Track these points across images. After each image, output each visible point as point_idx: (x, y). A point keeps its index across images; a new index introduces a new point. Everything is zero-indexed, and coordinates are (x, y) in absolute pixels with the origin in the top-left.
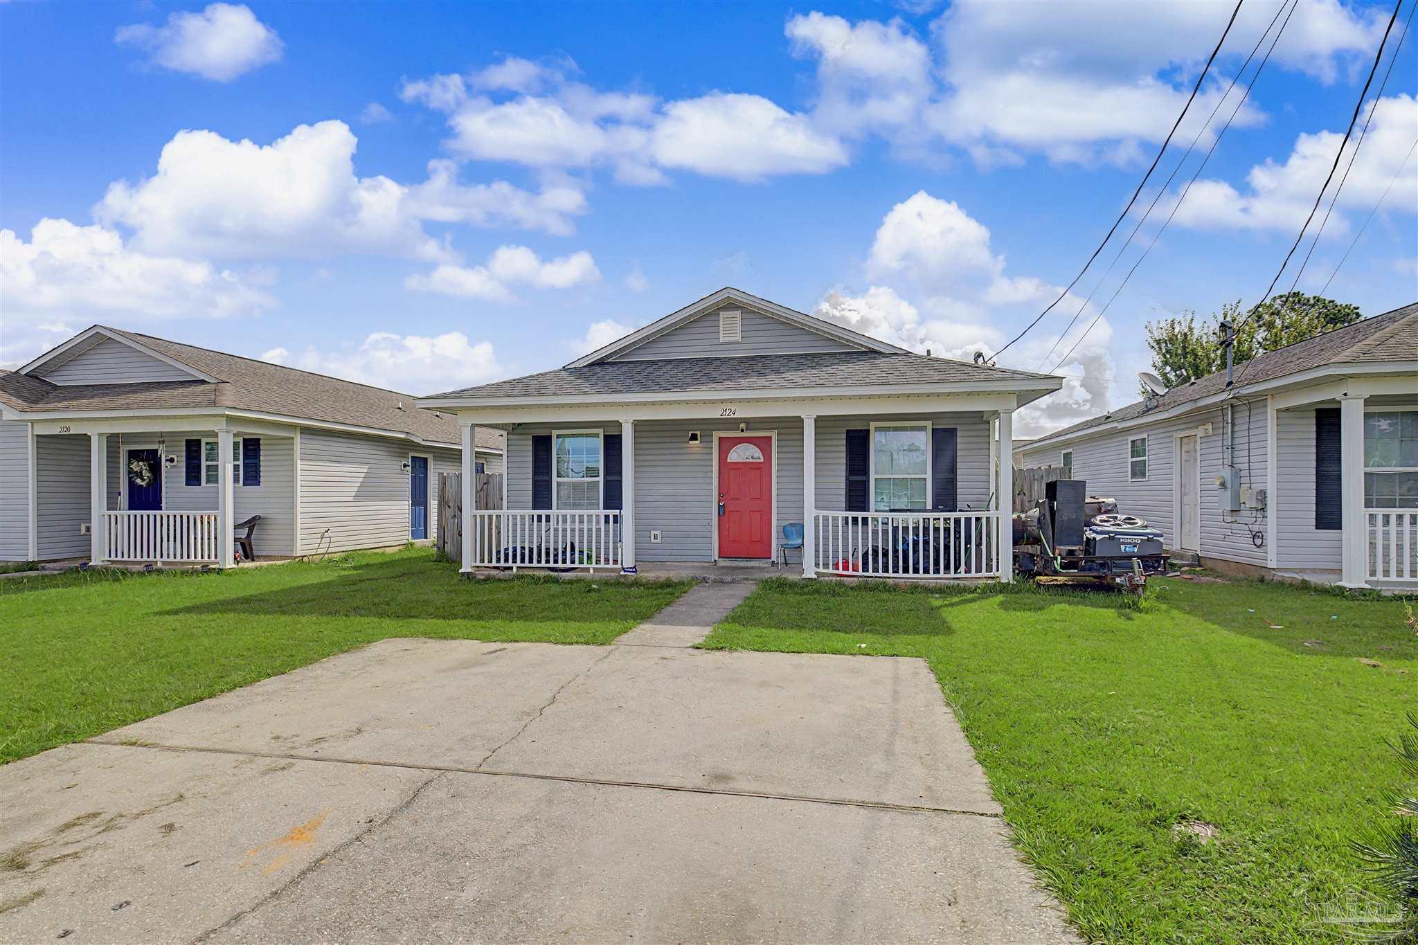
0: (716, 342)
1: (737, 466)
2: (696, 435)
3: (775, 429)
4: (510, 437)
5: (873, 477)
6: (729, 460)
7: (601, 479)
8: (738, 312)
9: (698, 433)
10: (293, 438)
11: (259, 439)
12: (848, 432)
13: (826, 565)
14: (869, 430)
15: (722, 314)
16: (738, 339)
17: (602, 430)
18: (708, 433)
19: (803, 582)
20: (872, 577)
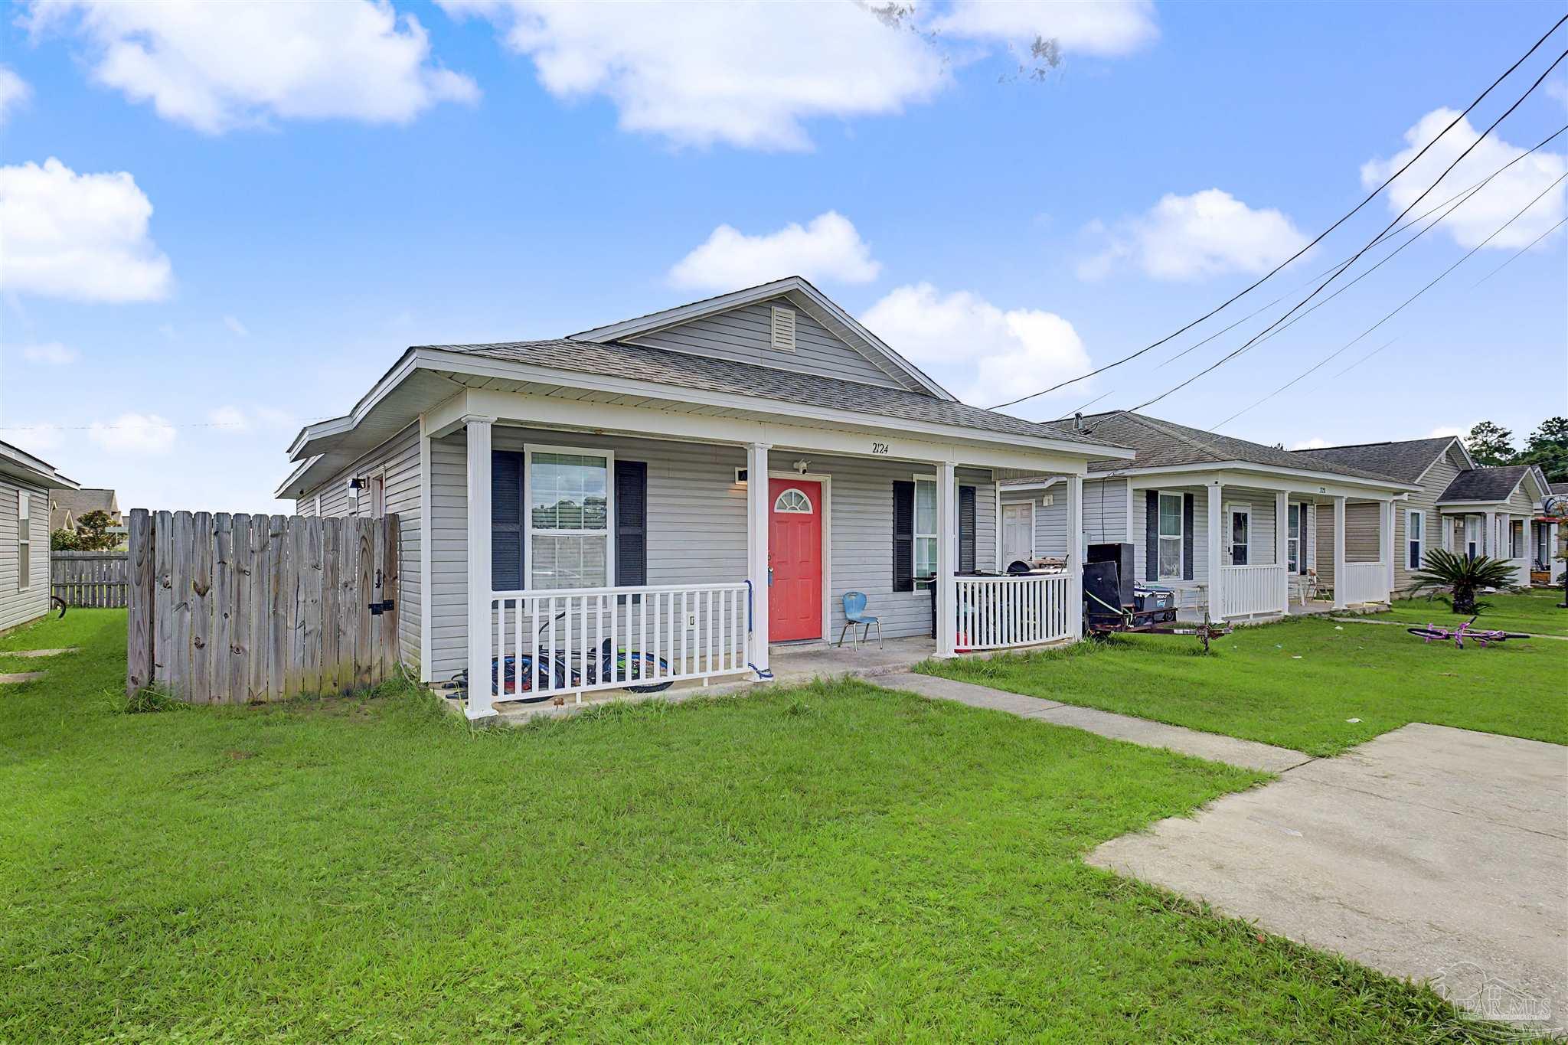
0: (765, 345)
1: (784, 519)
3: (828, 472)
5: (915, 536)
6: (776, 511)
7: (610, 532)
8: (793, 313)
12: (895, 483)
14: (912, 483)
15: (775, 309)
16: (792, 348)
17: (613, 450)
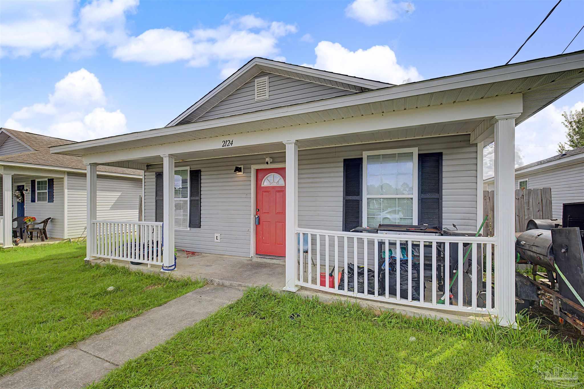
0: (253, 101)
1: (267, 190)
2: (241, 168)
4: (146, 174)
5: (365, 196)
6: (262, 186)
8: (267, 78)
9: (242, 167)
10: (63, 178)
11: (53, 179)
12: (345, 160)
13: (306, 280)
14: (362, 158)
15: (256, 80)
16: (267, 97)
17: (189, 167)
18: (248, 166)
19: (283, 294)
20: (346, 296)
